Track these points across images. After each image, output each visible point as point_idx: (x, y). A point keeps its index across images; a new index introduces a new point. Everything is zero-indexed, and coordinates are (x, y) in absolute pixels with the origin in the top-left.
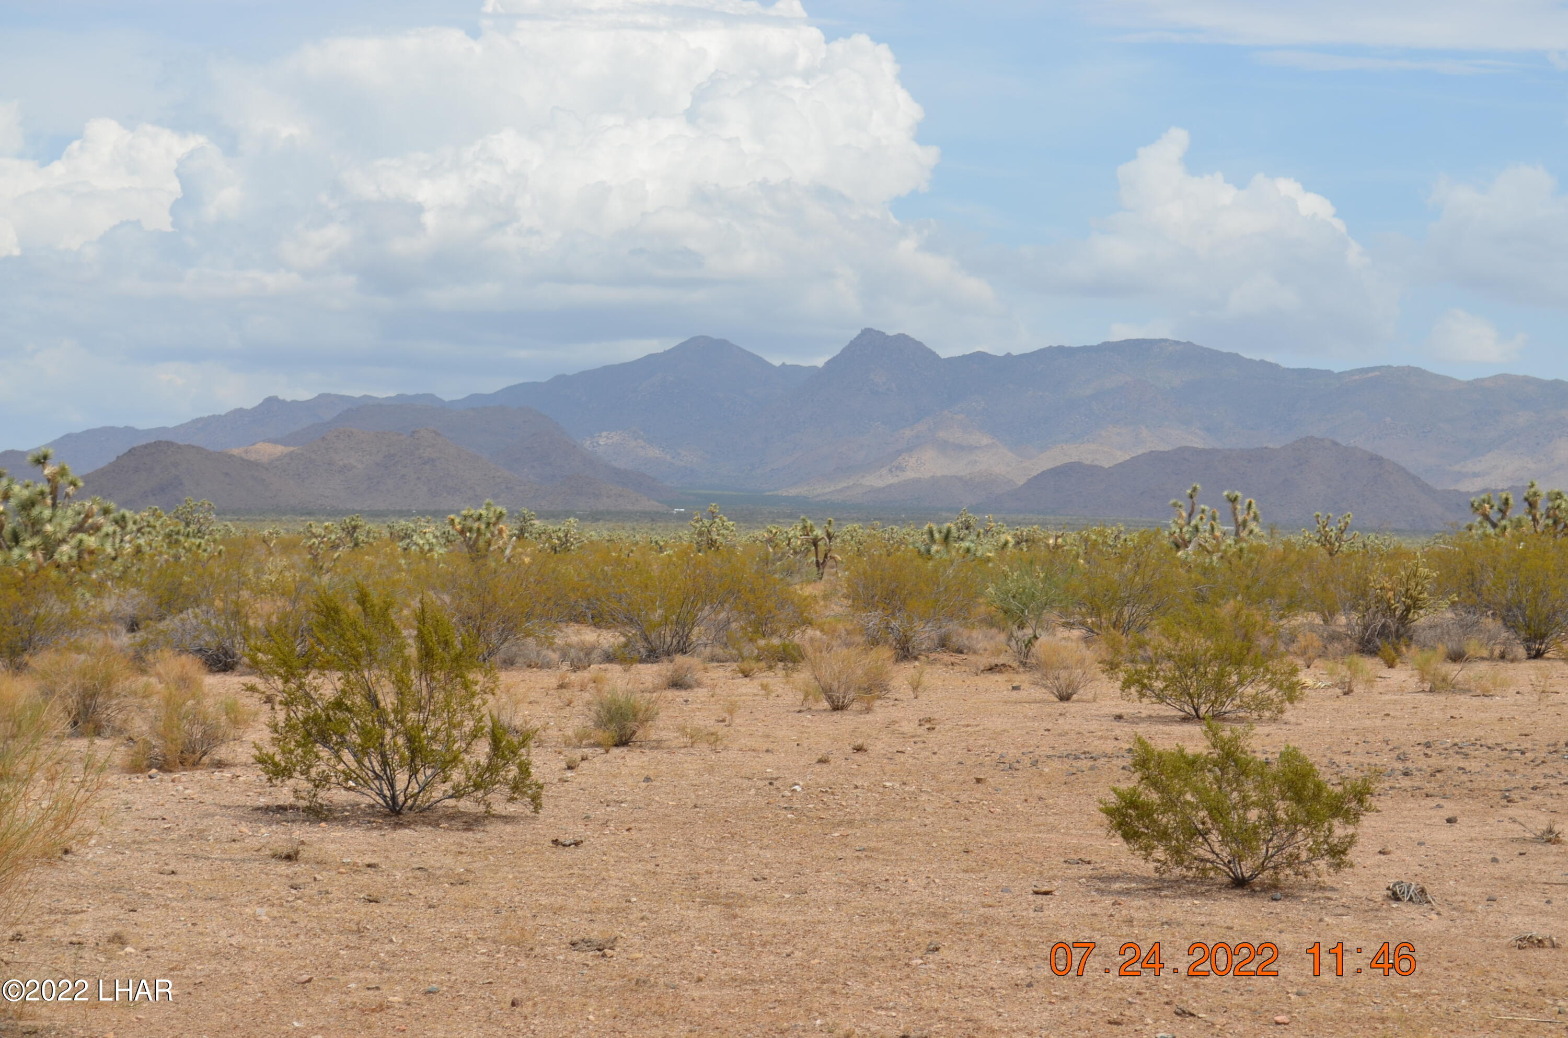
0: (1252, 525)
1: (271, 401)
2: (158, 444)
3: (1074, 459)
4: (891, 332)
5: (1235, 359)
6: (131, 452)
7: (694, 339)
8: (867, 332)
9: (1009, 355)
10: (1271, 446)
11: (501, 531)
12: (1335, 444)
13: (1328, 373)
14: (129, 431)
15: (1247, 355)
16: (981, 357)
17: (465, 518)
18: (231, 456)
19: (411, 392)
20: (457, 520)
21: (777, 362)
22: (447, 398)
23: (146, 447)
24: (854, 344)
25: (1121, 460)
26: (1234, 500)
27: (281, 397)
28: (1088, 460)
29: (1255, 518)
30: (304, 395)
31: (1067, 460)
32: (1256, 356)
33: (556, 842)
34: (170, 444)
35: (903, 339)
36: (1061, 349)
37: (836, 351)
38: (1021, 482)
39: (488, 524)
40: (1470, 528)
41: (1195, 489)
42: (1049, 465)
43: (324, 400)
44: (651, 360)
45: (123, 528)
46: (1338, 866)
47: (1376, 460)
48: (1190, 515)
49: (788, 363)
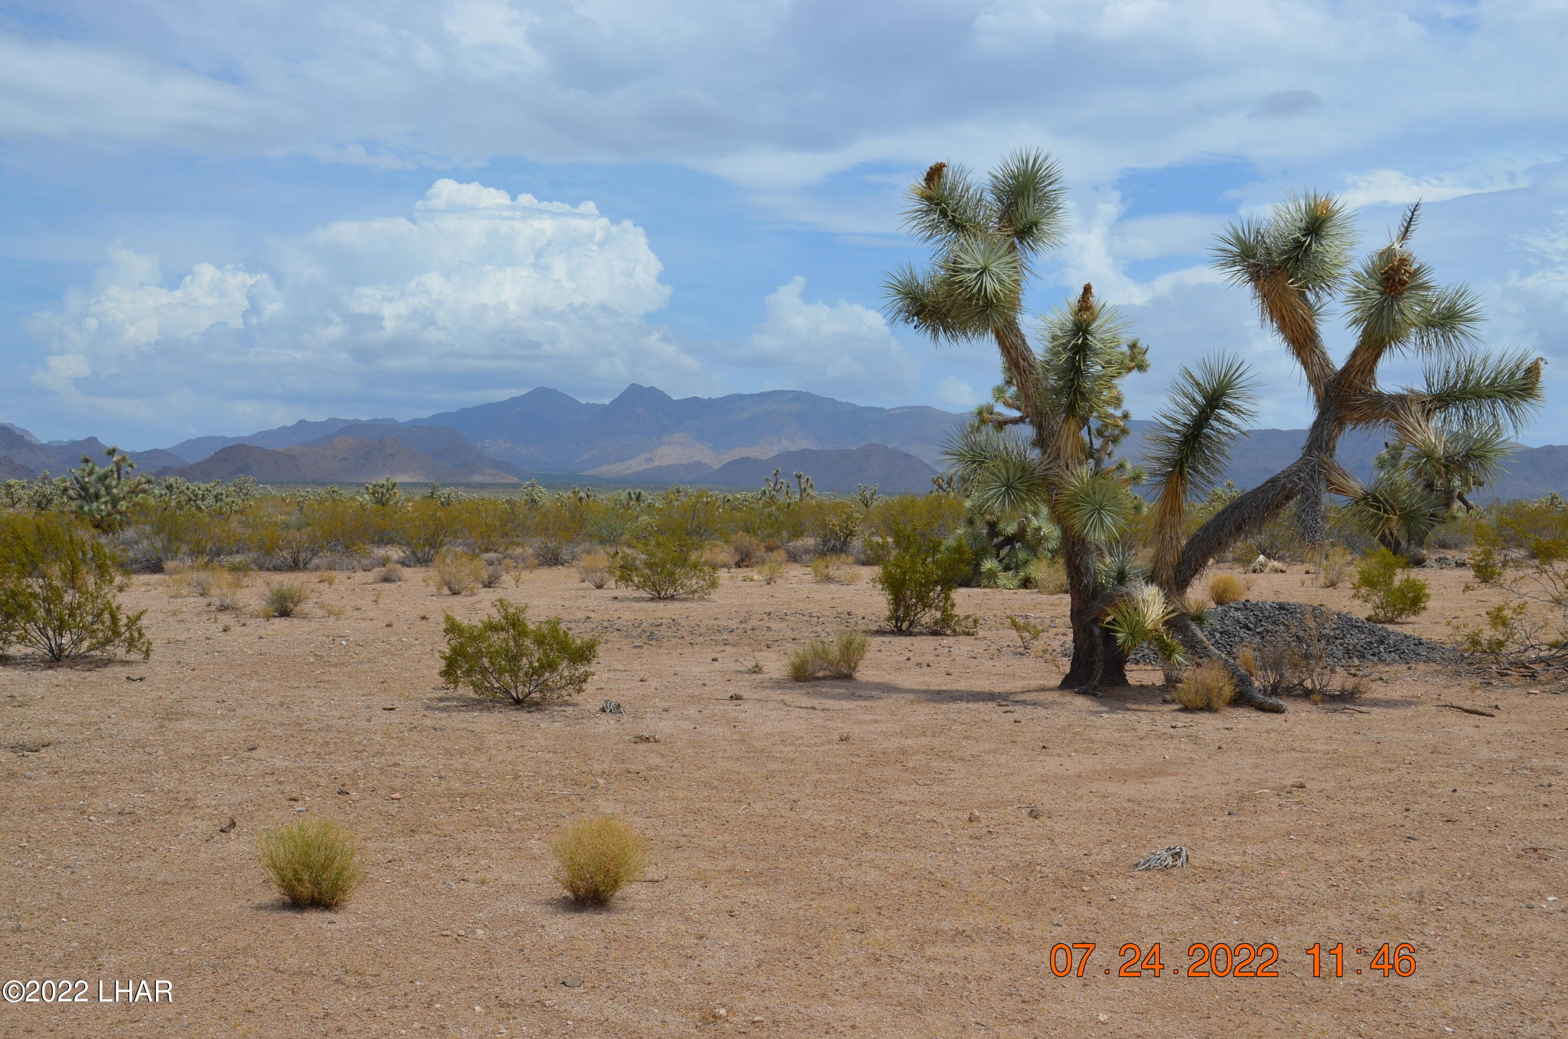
0: (809, 490)
1: (302, 422)
2: (238, 446)
3: (746, 455)
4: (646, 386)
5: (833, 401)
6: (223, 450)
7: (537, 389)
8: (633, 385)
9: (710, 399)
10: (852, 448)
11: (395, 494)
12: (886, 448)
13: (882, 409)
14: (222, 438)
15: (839, 399)
16: (695, 400)
17: (375, 486)
18: (278, 452)
19: (380, 417)
20: (370, 487)
21: (583, 402)
22: (401, 421)
23: (231, 447)
24: (626, 392)
25: (771, 456)
26: (799, 477)
27: (308, 420)
28: (753, 456)
29: (811, 486)
30: (321, 418)
31: (741, 456)
32: (844, 401)
33: (128, 678)
34: (244, 445)
35: (653, 389)
36: (739, 395)
37: (617, 395)
38: (717, 467)
39: (388, 490)
40: (932, 492)
41: (777, 471)
42: (733, 458)
43: (332, 421)
44: (514, 400)
45: (171, 491)
46: (580, 691)
47: (907, 456)
48: (775, 485)
49: (590, 402)
